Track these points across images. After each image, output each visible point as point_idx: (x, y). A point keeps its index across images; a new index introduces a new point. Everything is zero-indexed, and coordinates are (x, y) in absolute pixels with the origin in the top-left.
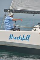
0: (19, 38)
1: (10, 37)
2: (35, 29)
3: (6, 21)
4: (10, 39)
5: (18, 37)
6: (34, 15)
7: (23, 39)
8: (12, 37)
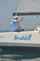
0: (23, 39)
1: (15, 38)
2: (37, 29)
3: (11, 23)
4: (15, 40)
5: (22, 37)
6: (38, 16)
7: (26, 39)
8: (17, 38)
